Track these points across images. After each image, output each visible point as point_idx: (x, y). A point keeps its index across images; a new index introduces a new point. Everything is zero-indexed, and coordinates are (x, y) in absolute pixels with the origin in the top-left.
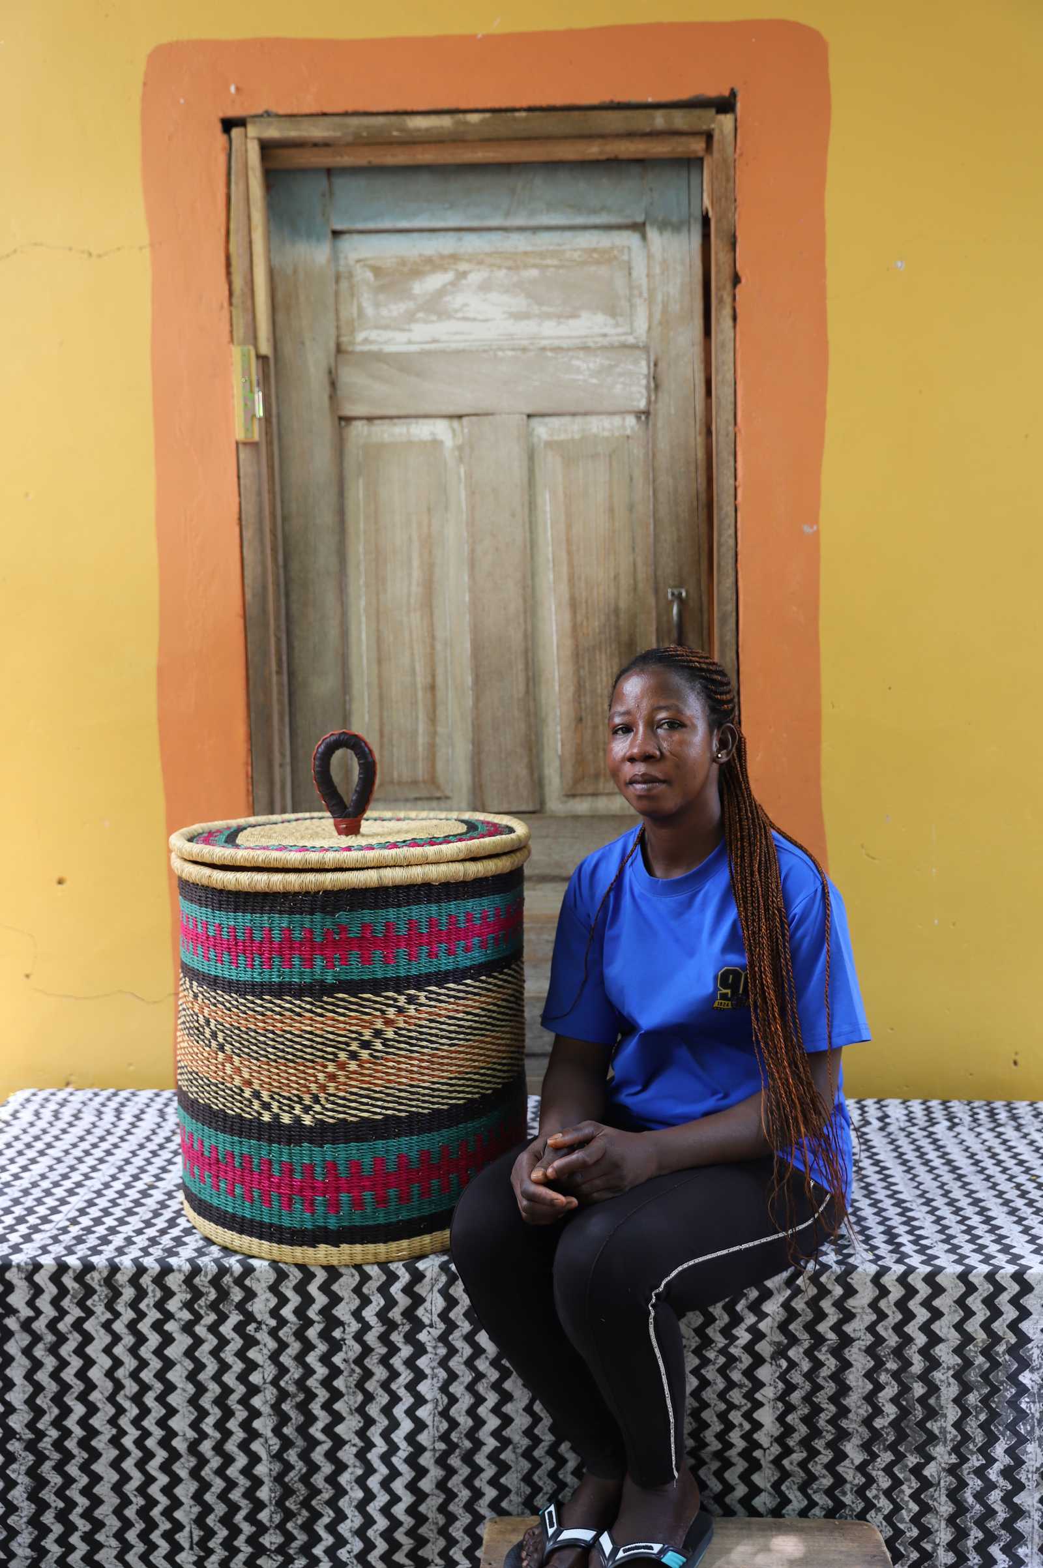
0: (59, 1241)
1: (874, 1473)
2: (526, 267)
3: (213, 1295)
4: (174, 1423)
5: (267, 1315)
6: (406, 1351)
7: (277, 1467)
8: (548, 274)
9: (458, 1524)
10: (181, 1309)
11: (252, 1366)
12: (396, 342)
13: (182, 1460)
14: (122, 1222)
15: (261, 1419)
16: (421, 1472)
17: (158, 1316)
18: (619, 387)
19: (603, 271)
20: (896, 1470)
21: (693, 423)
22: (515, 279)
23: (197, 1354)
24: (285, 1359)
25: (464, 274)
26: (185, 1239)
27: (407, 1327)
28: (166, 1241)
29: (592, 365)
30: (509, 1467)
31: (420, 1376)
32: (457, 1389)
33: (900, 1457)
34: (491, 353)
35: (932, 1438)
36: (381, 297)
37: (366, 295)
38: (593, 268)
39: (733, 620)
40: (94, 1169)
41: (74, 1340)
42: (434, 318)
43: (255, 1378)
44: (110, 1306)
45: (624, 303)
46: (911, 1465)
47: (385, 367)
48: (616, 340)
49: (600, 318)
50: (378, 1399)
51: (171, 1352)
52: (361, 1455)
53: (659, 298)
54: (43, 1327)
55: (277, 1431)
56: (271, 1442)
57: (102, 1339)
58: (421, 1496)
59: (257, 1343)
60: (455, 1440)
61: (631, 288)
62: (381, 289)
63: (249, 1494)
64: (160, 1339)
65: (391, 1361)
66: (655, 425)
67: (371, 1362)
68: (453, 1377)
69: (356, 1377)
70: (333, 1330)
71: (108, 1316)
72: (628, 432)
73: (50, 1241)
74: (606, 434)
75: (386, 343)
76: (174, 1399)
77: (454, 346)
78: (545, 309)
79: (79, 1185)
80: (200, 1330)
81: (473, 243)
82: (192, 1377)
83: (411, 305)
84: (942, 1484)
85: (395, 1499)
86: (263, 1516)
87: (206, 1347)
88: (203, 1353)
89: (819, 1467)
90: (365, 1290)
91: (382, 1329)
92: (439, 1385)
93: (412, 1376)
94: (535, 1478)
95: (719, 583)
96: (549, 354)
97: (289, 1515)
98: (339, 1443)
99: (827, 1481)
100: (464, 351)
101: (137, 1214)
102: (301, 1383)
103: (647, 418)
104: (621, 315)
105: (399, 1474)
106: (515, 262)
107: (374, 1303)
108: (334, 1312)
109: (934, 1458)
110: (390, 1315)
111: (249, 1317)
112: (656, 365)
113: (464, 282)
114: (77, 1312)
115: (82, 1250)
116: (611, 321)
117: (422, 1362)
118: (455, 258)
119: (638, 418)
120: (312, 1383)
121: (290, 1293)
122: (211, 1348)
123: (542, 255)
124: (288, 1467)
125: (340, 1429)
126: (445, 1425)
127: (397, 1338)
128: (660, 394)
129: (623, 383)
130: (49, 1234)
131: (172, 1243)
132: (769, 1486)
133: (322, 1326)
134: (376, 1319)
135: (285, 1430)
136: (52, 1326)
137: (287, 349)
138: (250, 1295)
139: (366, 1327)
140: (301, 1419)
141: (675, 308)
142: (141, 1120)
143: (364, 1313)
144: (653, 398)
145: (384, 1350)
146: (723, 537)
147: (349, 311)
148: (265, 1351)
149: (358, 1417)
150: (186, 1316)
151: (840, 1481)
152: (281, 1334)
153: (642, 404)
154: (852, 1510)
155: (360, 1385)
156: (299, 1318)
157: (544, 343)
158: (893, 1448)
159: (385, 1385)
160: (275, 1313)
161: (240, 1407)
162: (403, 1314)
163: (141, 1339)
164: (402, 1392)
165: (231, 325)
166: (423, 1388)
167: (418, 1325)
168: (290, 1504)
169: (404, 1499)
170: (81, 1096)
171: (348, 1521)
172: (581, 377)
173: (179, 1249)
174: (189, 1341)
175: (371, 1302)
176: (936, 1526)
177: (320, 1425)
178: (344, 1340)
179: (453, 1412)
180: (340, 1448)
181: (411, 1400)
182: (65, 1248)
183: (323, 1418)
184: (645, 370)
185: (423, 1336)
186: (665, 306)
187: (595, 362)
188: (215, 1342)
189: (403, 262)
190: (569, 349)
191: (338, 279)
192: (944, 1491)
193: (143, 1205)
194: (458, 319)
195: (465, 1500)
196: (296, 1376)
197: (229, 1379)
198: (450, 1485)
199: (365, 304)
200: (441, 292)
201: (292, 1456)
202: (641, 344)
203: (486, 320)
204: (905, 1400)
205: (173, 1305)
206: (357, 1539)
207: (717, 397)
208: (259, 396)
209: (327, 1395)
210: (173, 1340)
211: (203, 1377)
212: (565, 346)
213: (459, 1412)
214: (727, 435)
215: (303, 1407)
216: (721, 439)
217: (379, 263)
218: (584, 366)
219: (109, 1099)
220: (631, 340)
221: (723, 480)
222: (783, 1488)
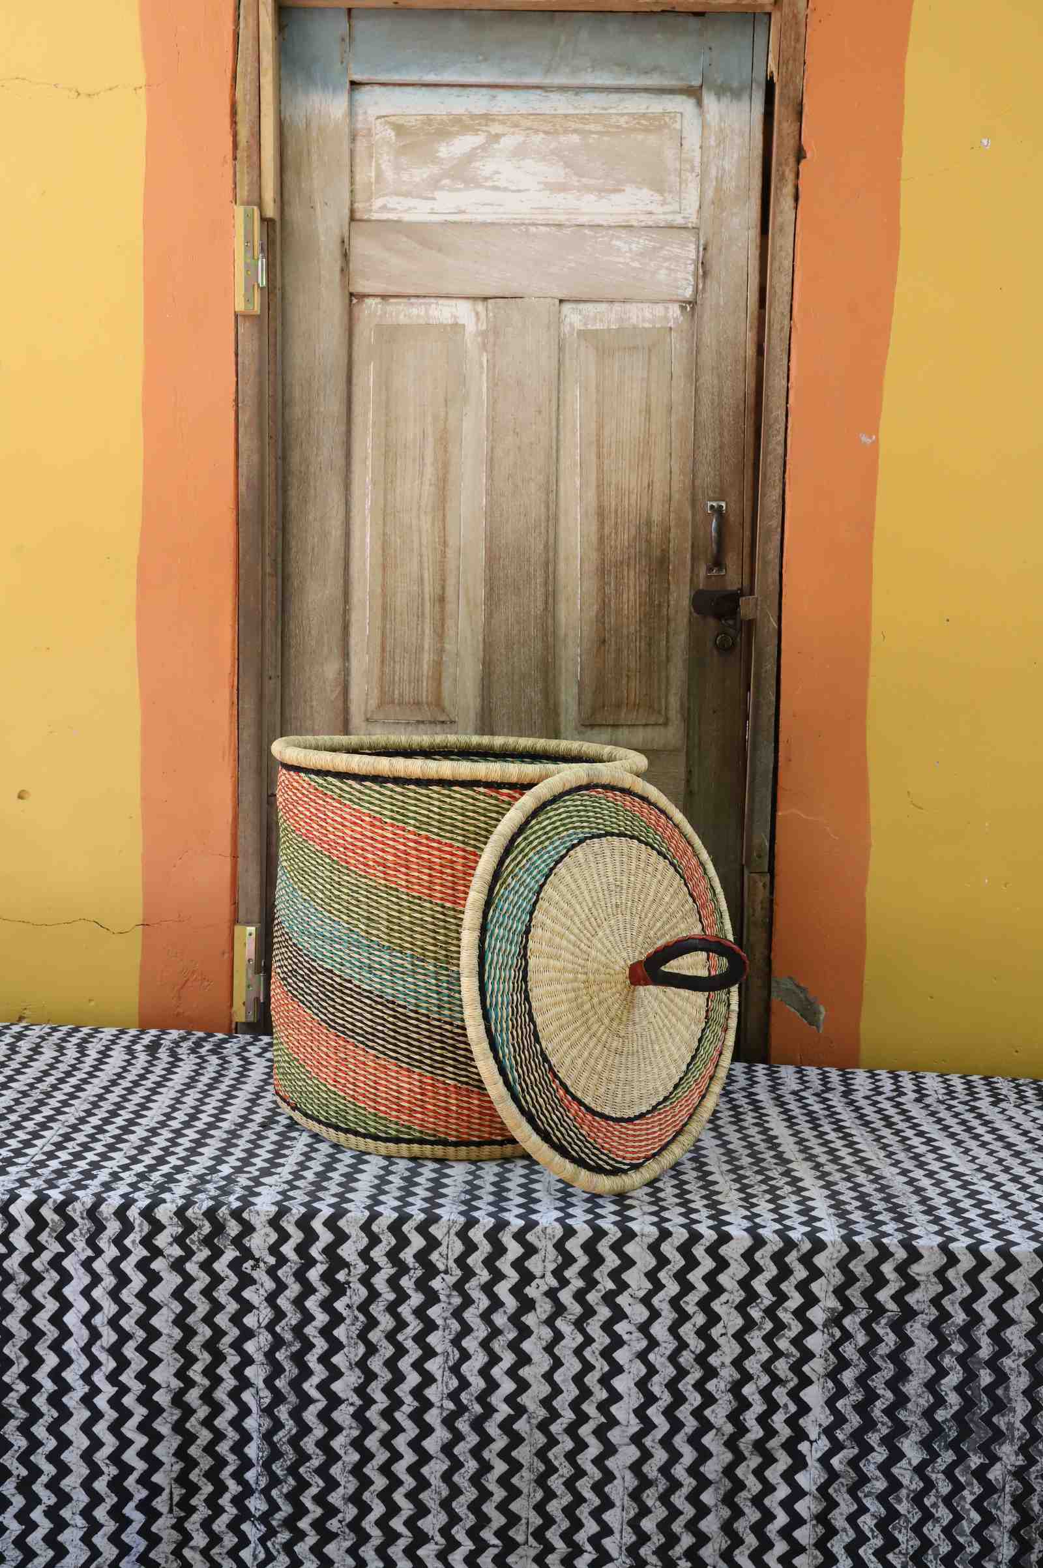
0: (38, 1175)
1: (934, 1476)
2: (566, 131)
3: (207, 1228)
4: (157, 1375)
5: (267, 1252)
6: (416, 1299)
7: (267, 1423)
8: (591, 141)
9: (462, 1499)
10: (171, 1244)
11: (247, 1307)
12: (417, 211)
13: (165, 1415)
14: (104, 1157)
15: (254, 1366)
16: (426, 1430)
17: (145, 1253)
18: (663, 272)
19: (652, 140)
20: (957, 1472)
21: (744, 316)
22: (553, 145)
23: (186, 1294)
24: (283, 1302)
25: (497, 137)
26: (178, 1177)
27: (419, 1273)
28: (156, 1177)
29: (634, 246)
30: (522, 1440)
31: (430, 1326)
32: (470, 1343)
33: (962, 1457)
34: (523, 228)
35: (998, 1435)
36: (403, 160)
37: (386, 157)
38: (640, 137)
39: (778, 537)
40: (65, 1103)
41: (52, 1278)
42: (462, 186)
43: (249, 1320)
44: (91, 1242)
45: (673, 178)
46: (973, 1467)
47: (405, 239)
48: (661, 219)
49: (645, 193)
50: (382, 1351)
51: (156, 1294)
52: (359, 1415)
53: (713, 172)
54: (16, 1266)
55: (269, 1382)
56: (261, 1394)
57: (81, 1279)
58: (424, 1458)
59: (253, 1282)
60: (465, 1402)
61: (681, 160)
62: (402, 150)
63: (237, 1449)
64: (145, 1280)
65: (399, 1310)
66: (701, 317)
67: (377, 1309)
68: (466, 1330)
69: (359, 1325)
70: (338, 1272)
71: (89, 1253)
72: (671, 324)
73: (27, 1174)
74: (647, 325)
75: (406, 211)
76: (156, 1348)
77: (480, 218)
78: (584, 180)
79: (51, 1119)
80: (191, 1267)
81: (506, 102)
82: (179, 1321)
83: (435, 169)
84: (1007, 1489)
85: (396, 1456)
86: (250, 1476)
87: (197, 1286)
88: (193, 1293)
89: (872, 1467)
90: (375, 1228)
91: (393, 1271)
92: (451, 1337)
93: (421, 1326)
94: (550, 1455)
95: (764, 495)
96: (586, 231)
97: (275, 1481)
98: (334, 1401)
99: (881, 1485)
100: (493, 224)
101: (121, 1150)
102: (298, 1330)
103: (693, 309)
104: (670, 192)
105: (403, 1430)
106: (553, 126)
107: (384, 1242)
108: (339, 1251)
109: (1000, 1459)
110: (402, 1256)
111: (247, 1254)
112: (705, 249)
113: (496, 146)
114: (56, 1248)
115: (64, 1184)
116: (657, 197)
117: (434, 1312)
118: (487, 118)
119: (683, 308)
120: (310, 1331)
121: (291, 1229)
122: (203, 1286)
123: (583, 118)
124: (278, 1425)
125: (337, 1387)
126: (454, 1383)
127: (406, 1283)
128: (708, 282)
129: (667, 268)
130: (24, 1167)
131: (162, 1180)
132: (814, 1488)
133: (325, 1267)
134: (386, 1259)
135: (278, 1383)
136: (26, 1264)
137: (296, 214)
138: (248, 1229)
139: (374, 1268)
140: (296, 1371)
141: (730, 185)
142: (110, 1056)
143: (373, 1254)
144: (700, 286)
145: (391, 1296)
146: (772, 444)
147: (364, 175)
148: (262, 1291)
149: (358, 1371)
150: (177, 1252)
151: (895, 1485)
152: (280, 1273)
153: (688, 293)
154: (907, 1521)
155: (363, 1336)
156: (301, 1258)
157: (584, 220)
158: (954, 1445)
159: (391, 1336)
160: (274, 1250)
161: (232, 1351)
162: (415, 1256)
163: (123, 1280)
164: (409, 1344)
165: (235, 184)
166: (433, 1339)
167: (431, 1271)
168: (277, 1468)
169: (406, 1456)
170: (37, 1031)
171: (341, 1490)
172: (622, 260)
173: (172, 1185)
174: (179, 1280)
175: (381, 1241)
176: (999, 1540)
177: (315, 1380)
178: (348, 1283)
179: (465, 1369)
180: (336, 1408)
181: (420, 1352)
182: (45, 1181)
183: (320, 1373)
184: (693, 255)
185: (436, 1284)
186: (720, 180)
187: (641, 243)
188: (208, 1280)
189: (429, 120)
190: (610, 227)
191: (353, 138)
192: (1008, 1498)
193: (126, 1141)
194: (487, 188)
195: (471, 1472)
196: (294, 1322)
197: (222, 1320)
198: (456, 1451)
199: (383, 167)
200: (471, 157)
201: (283, 1412)
202: (690, 225)
203: (519, 191)
204: (970, 1389)
205: (161, 1240)
206: (350, 1506)
207: (772, 287)
208: (261, 263)
209: (326, 1346)
210: (160, 1279)
211: (191, 1320)
212: (605, 223)
213: (470, 1369)
214: (782, 329)
215: (298, 1359)
216: (773, 333)
217: (400, 122)
218: (625, 247)
219: (69, 1034)
220: (679, 220)
221: (775, 382)
222: (831, 1491)
